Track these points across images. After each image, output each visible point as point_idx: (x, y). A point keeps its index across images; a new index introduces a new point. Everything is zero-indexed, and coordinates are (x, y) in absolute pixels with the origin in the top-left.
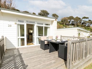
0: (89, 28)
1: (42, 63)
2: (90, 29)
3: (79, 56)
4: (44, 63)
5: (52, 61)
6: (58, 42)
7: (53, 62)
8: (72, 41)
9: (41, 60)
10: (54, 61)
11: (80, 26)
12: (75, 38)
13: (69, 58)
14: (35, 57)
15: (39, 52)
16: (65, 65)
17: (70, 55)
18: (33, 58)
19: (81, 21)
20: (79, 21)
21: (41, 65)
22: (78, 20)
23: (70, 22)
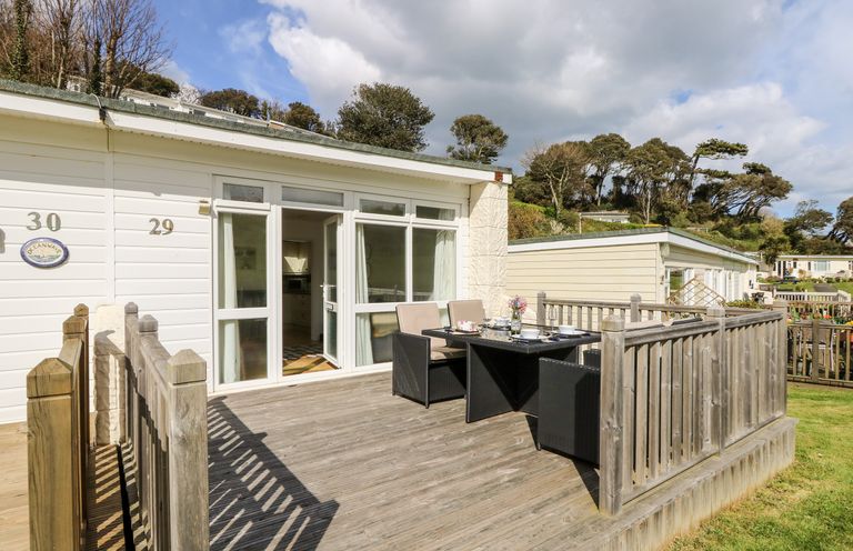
0: (753, 227)
1: (430, 485)
2: (762, 241)
3: (676, 432)
4: (446, 482)
5: (500, 472)
6: (532, 342)
7: (506, 479)
8: (629, 334)
9: (420, 470)
10: (509, 472)
11: (683, 214)
12: (645, 313)
13: (616, 439)
14: (372, 450)
15: (394, 418)
16: (586, 491)
17: (619, 420)
18: (360, 461)
19: (687, 177)
20: (672, 176)
21: (432, 494)
22: (666, 168)
23: (597, 180)
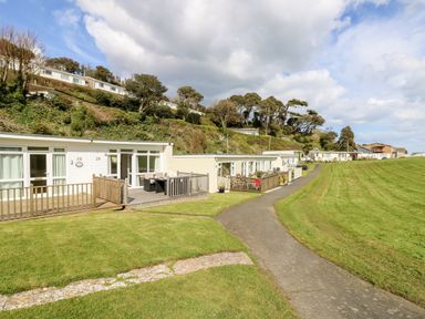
0: (308, 138)
11: (281, 131)
19: (284, 115)
20: (278, 114)
22: (276, 111)
23: (246, 114)
